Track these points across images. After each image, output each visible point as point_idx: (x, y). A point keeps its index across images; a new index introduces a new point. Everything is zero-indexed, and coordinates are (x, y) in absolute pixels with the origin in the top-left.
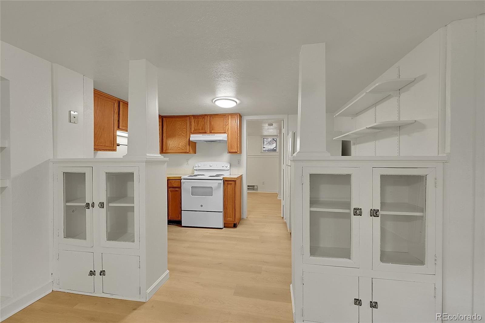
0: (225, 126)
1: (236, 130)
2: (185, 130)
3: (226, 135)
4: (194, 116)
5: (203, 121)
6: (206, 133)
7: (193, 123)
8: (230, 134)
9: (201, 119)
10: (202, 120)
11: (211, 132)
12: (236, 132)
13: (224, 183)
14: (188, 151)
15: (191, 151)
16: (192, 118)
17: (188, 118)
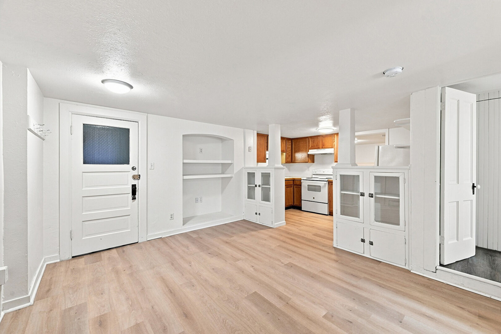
0: (332, 143)
2: (305, 147)
3: (333, 149)
4: (311, 137)
6: (319, 148)
7: (310, 142)
8: (335, 148)
9: (316, 139)
11: (322, 148)
13: (329, 184)
14: (307, 161)
15: (310, 161)
16: (310, 138)
17: (307, 139)
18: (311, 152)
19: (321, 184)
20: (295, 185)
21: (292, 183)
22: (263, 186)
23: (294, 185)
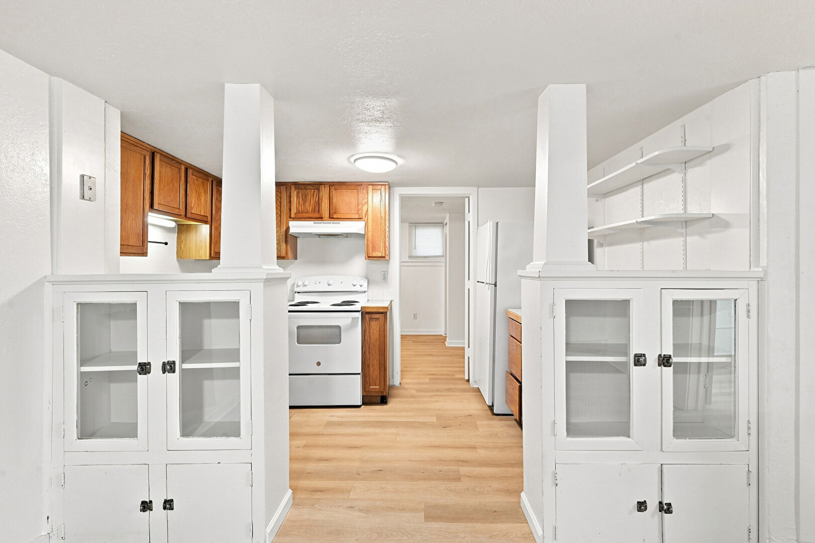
0: (360, 206)
1: (383, 215)
4: (296, 185)
5: (315, 195)
6: (321, 218)
7: (294, 199)
8: (370, 221)
9: (312, 191)
10: (314, 192)
11: (331, 217)
12: (383, 218)
13: (363, 318)
14: (283, 255)
15: (290, 254)
16: (293, 189)
17: (284, 188)
22: (185, 366)
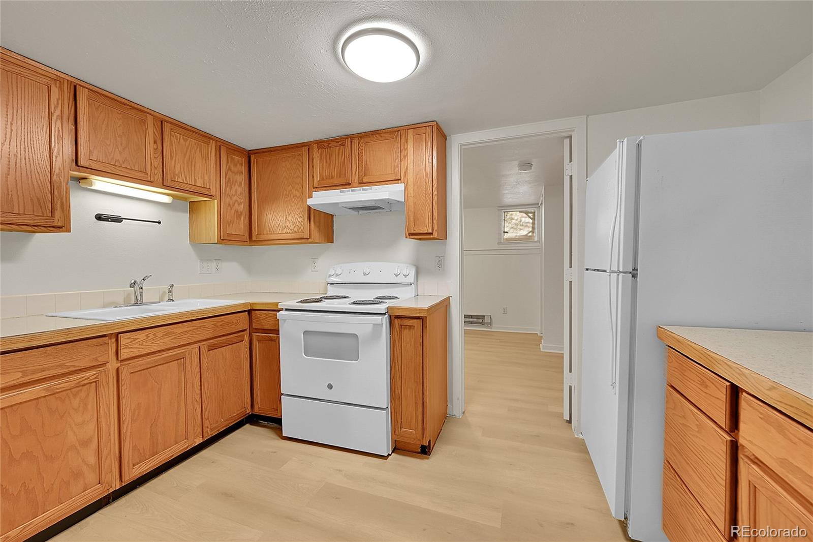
0: (397, 161)
1: (428, 171)
2: (299, 180)
5: (341, 153)
6: (350, 185)
7: (317, 161)
8: (411, 182)
9: (337, 148)
11: (362, 183)
12: (430, 175)
13: (391, 324)
14: (306, 235)
15: (316, 234)
16: (315, 150)
17: (305, 149)
18: (320, 199)
19: (361, 326)
20: (258, 330)
21: (242, 322)
23: (252, 330)
